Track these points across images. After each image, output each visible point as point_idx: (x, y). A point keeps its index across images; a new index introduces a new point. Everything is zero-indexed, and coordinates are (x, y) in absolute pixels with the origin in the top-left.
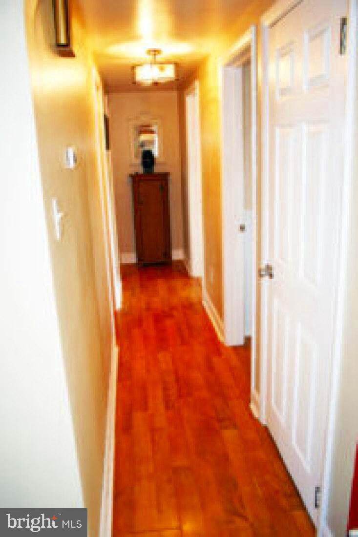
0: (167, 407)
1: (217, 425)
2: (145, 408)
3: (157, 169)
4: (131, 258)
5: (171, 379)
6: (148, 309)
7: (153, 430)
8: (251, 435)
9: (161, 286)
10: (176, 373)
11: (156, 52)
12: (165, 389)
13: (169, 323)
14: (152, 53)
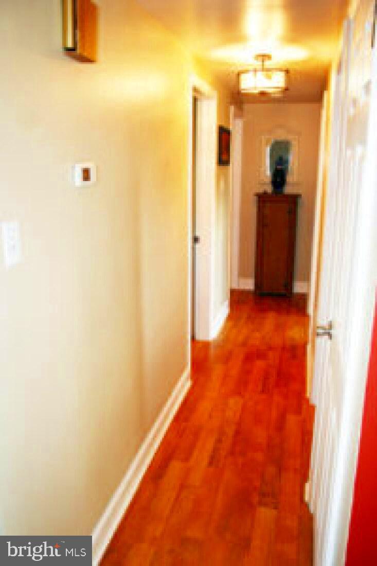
0: (211, 463)
1: (256, 499)
2: (187, 459)
3: (288, 190)
4: (249, 284)
5: (230, 431)
6: (244, 344)
7: (182, 487)
8: (292, 522)
9: (270, 320)
10: (239, 424)
11: (264, 57)
12: (219, 441)
13: (260, 364)
14: (260, 59)
